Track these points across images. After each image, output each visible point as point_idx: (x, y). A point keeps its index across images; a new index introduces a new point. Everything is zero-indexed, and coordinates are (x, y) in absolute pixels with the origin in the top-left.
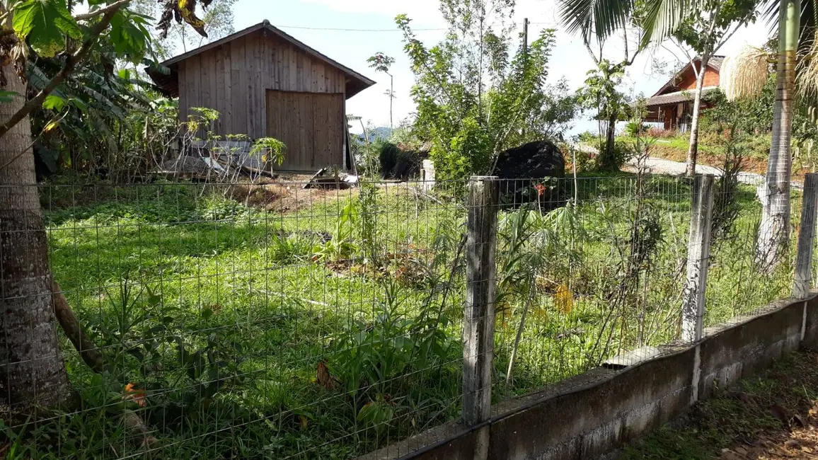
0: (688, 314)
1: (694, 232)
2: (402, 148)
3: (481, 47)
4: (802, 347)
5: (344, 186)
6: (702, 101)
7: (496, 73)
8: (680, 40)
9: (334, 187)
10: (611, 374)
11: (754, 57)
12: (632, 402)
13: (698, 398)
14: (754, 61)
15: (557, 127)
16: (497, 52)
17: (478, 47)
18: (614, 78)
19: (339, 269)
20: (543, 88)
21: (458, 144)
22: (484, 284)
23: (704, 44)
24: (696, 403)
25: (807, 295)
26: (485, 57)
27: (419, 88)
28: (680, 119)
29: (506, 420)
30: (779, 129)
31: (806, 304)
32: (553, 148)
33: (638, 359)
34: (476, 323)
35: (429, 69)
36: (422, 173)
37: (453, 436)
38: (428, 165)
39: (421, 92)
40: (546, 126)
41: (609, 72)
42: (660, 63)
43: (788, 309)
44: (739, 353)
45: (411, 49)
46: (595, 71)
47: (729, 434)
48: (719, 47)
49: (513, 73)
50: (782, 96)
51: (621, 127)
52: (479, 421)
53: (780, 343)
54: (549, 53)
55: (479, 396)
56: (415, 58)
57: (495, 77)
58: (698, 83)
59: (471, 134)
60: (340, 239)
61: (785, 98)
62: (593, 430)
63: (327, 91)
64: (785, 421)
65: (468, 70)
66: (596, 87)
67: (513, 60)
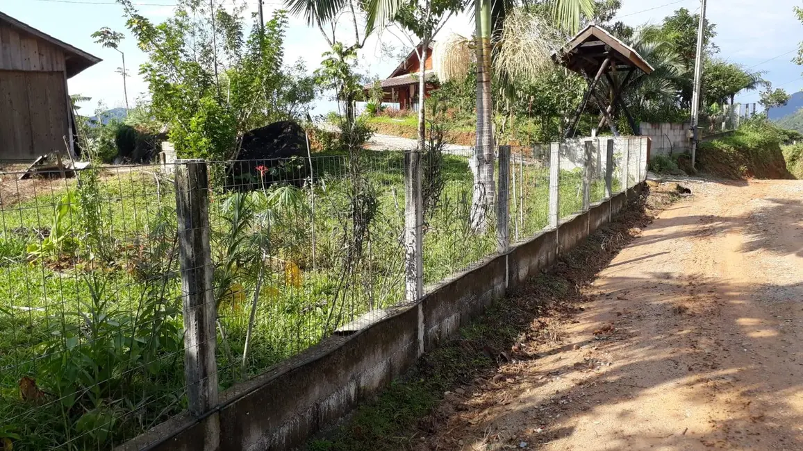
0: (410, 276)
1: (408, 203)
2: (140, 130)
3: (213, 25)
4: (508, 294)
5: (69, 174)
6: (425, 83)
7: (232, 52)
8: (404, 26)
9: (58, 176)
10: (343, 339)
11: (458, 43)
12: (365, 362)
13: (425, 350)
14: (458, 47)
15: (300, 108)
16: (231, 30)
17: (210, 25)
18: (349, 60)
19: (63, 268)
20: (282, 68)
21: (198, 124)
22: (199, 271)
23: (424, 31)
24: (423, 355)
25: (507, 250)
26: (219, 35)
27: (149, 67)
28: (412, 99)
29: (237, 403)
30: (482, 108)
31: (507, 256)
32: (297, 128)
33: (367, 323)
34: (194, 312)
35: (157, 46)
36: (161, 157)
37: (178, 430)
38: (168, 147)
39: (151, 70)
40: (289, 107)
41: (344, 54)
42: (388, 46)
43: (493, 263)
44: (456, 305)
45: (135, 26)
46: (329, 53)
47: (450, 377)
48: (435, 34)
49: (250, 53)
50: (482, 78)
51: (361, 107)
52: (207, 409)
53: (489, 292)
54: (283, 34)
55: (204, 385)
56: (140, 35)
57: (231, 56)
58: (422, 66)
59: (211, 114)
60: (59, 233)
61: (484, 80)
62: (328, 396)
63: (43, 68)
64: (494, 359)
65: (202, 48)
66: (332, 68)
67: (248, 40)
